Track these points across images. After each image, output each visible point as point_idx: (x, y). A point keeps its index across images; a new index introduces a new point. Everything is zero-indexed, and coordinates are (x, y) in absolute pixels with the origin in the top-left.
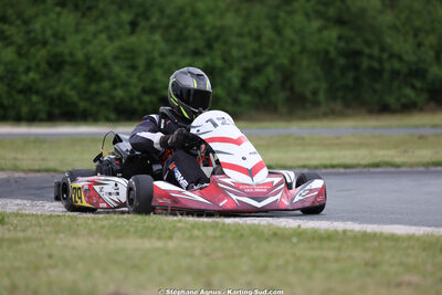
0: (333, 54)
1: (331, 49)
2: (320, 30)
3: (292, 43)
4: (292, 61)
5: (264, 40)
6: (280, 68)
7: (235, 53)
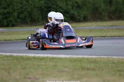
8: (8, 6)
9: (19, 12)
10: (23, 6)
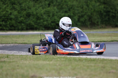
0: (102, 12)
1: (102, 11)
2: (99, 6)
3: (91, 9)
4: (91, 14)
5: (84, 8)
6: (88, 16)
7: (76, 12)
8: (69, 10)
9: (79, 16)
10: (83, 10)
